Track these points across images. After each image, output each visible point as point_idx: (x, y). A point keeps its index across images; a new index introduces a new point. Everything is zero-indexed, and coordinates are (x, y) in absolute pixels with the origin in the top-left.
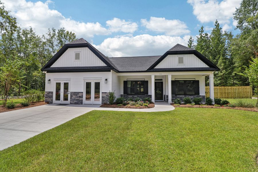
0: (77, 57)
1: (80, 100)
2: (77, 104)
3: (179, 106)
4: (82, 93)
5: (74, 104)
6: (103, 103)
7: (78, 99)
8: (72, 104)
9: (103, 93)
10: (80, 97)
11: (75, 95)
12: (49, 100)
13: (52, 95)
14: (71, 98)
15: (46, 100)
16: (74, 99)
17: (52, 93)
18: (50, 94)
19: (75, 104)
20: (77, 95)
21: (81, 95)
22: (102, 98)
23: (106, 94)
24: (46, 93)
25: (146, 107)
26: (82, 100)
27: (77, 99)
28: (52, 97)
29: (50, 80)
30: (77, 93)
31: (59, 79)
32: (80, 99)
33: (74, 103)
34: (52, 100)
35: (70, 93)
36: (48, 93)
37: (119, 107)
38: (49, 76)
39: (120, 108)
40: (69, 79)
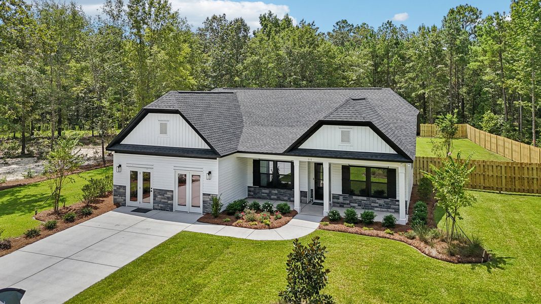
0: (163, 130)
1: (169, 204)
2: (165, 210)
3: (326, 227)
4: (172, 191)
5: (159, 210)
6: (205, 212)
7: (166, 202)
8: (157, 209)
9: (204, 194)
10: (168, 198)
11: (160, 195)
12: (120, 199)
13: (124, 191)
14: (154, 200)
15: (116, 199)
16: (160, 202)
17: (124, 187)
18: (121, 190)
19: (161, 210)
20: (164, 195)
21: (170, 196)
22: (203, 203)
23: (210, 197)
24: (116, 188)
25: (267, 226)
26: (172, 205)
27: (164, 202)
28: (125, 194)
29: (120, 166)
30: (164, 192)
31: (134, 165)
32: (169, 202)
33: (159, 208)
34: (125, 200)
35: (152, 190)
36: (117, 188)
37: (225, 223)
38: (118, 158)
39: (226, 225)
40: (150, 167)
